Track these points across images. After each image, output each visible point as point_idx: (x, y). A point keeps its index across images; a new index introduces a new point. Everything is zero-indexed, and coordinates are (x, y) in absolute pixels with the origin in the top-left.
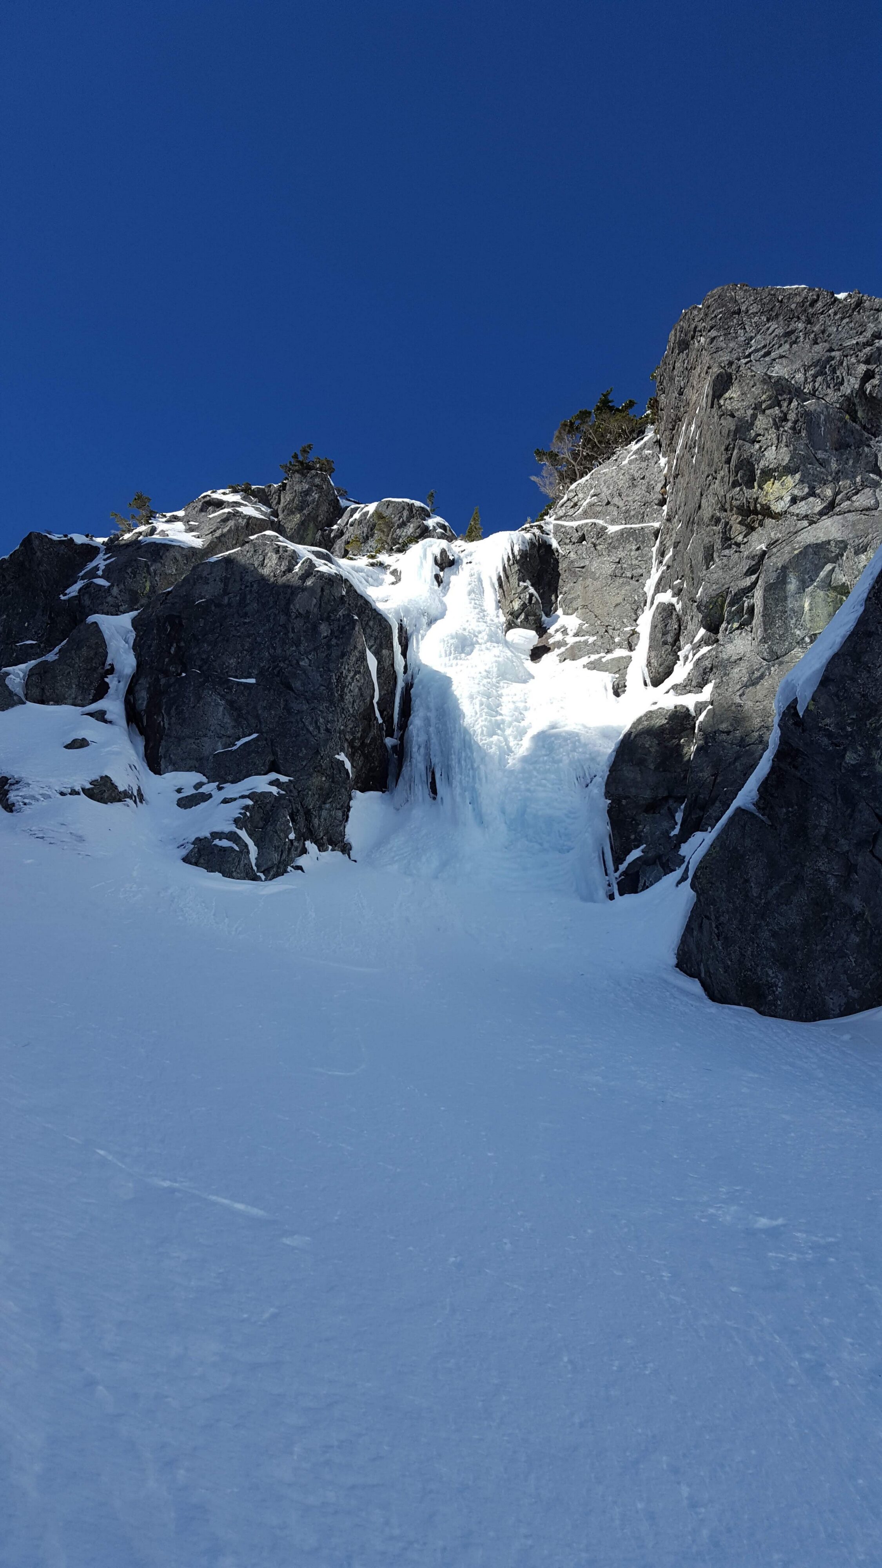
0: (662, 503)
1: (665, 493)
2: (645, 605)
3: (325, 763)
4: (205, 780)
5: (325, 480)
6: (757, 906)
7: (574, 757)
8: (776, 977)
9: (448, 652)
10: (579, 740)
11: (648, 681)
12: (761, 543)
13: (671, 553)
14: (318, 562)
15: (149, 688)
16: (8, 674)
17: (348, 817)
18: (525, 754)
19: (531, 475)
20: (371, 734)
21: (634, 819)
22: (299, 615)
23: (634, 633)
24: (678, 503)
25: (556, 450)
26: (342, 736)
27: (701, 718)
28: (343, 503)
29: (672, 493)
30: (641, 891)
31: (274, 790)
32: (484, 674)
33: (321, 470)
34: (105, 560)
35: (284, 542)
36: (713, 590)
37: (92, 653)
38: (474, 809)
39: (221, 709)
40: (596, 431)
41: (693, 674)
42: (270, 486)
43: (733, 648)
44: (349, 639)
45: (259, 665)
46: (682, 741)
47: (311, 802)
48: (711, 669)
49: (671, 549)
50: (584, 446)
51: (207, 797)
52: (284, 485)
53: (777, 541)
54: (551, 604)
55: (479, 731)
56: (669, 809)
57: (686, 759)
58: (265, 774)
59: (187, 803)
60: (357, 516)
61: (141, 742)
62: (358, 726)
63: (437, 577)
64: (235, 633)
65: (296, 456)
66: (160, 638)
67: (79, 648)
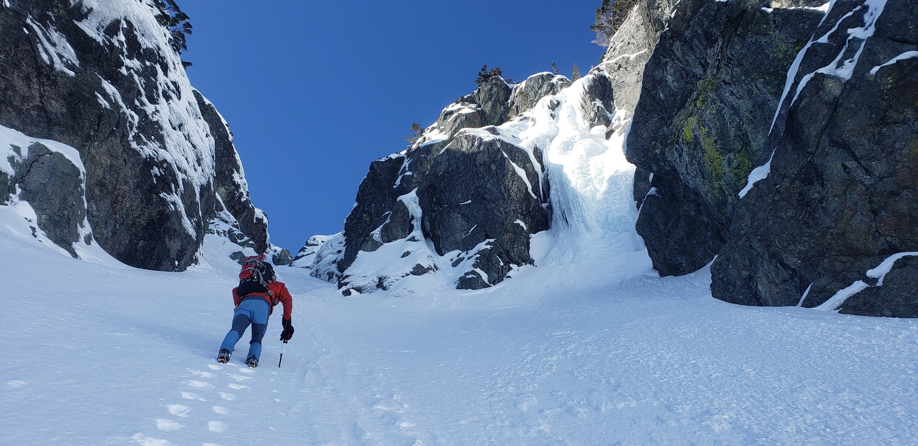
3: (509, 227)
4: (460, 252)
5: (498, 79)
6: (665, 233)
8: (682, 259)
9: (560, 153)
15: (429, 220)
16: (373, 235)
17: (529, 247)
18: (605, 190)
20: (532, 206)
22: (481, 165)
26: (515, 212)
28: (510, 86)
31: (489, 247)
32: (580, 157)
33: (495, 75)
34: (408, 162)
37: (403, 213)
38: (584, 225)
39: (460, 219)
42: (473, 93)
44: (505, 167)
45: (470, 194)
47: (507, 247)
50: (613, 16)
51: (462, 259)
52: (479, 90)
54: (611, 106)
55: (579, 187)
58: (484, 241)
59: (455, 264)
60: (518, 91)
61: (432, 244)
62: (523, 204)
63: (551, 115)
64: (457, 183)
65: (480, 74)
66: (428, 196)
67: (397, 213)
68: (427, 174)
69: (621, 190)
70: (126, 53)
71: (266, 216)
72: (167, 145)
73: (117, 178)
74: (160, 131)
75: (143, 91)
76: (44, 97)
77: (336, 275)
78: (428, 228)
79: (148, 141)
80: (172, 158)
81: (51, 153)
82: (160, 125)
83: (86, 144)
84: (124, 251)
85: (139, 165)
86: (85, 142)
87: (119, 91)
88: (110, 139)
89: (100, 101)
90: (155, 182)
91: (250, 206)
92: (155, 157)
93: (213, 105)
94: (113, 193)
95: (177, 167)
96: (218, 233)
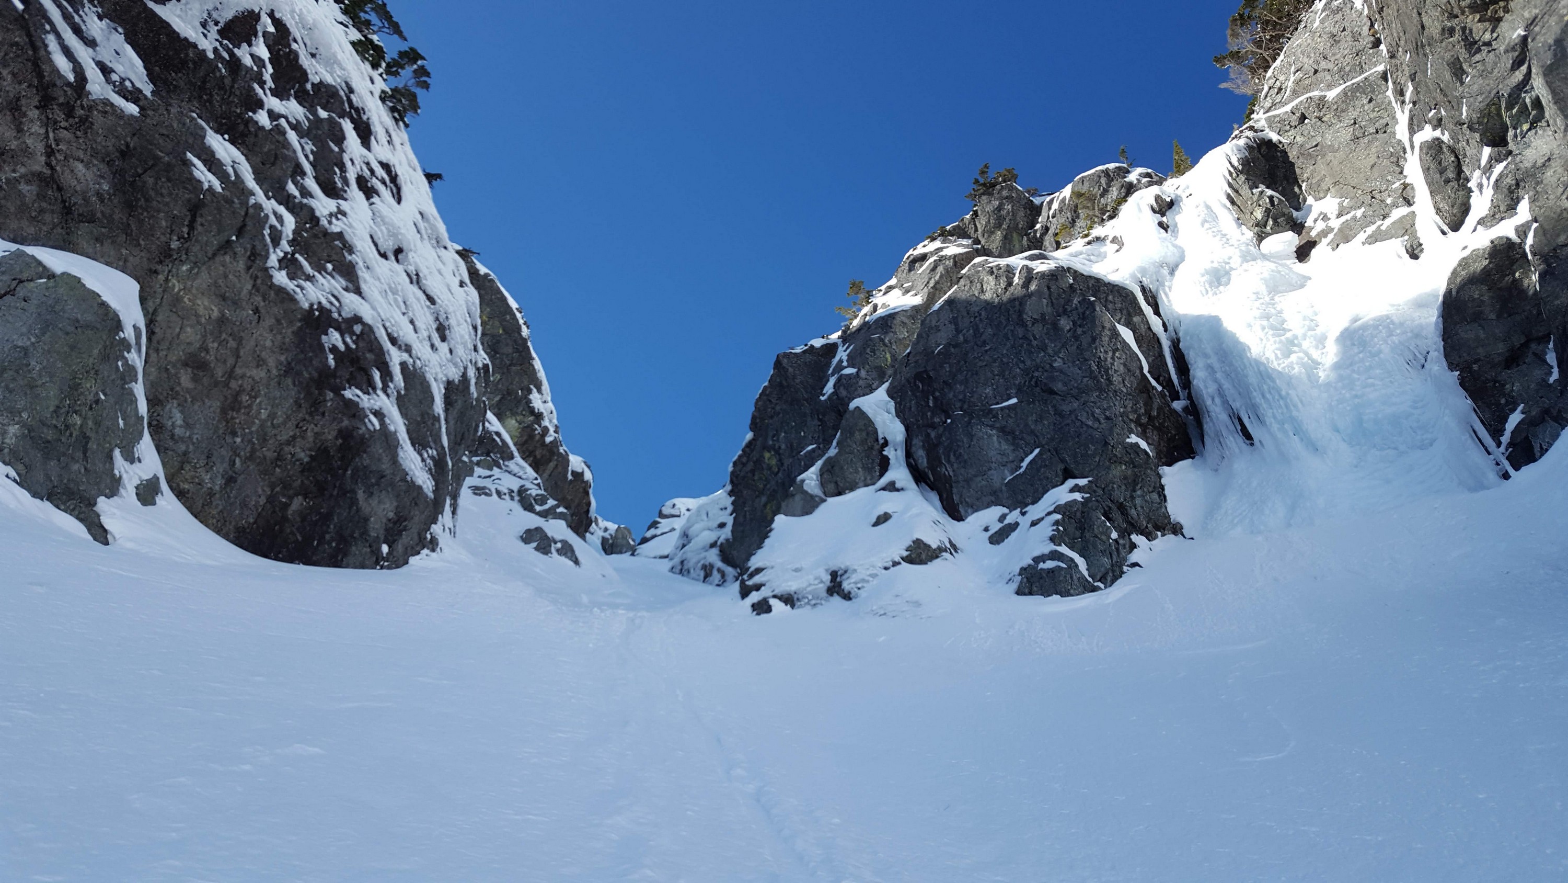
0: (1377, 43)
1: (1376, 32)
2: (1405, 152)
3: (1118, 451)
4: (1006, 510)
5: (1012, 188)
7: (1394, 343)
9: (1204, 292)
10: (1392, 322)
11: (1446, 228)
12: (1516, 30)
13: (1411, 88)
14: (1032, 264)
15: (923, 446)
16: (803, 481)
17: (1165, 497)
18: (1335, 360)
19: (1219, 83)
20: (1155, 406)
21: (1495, 382)
22: (1035, 321)
23: (1405, 186)
24: (1395, 35)
25: (1236, 48)
26: (1125, 418)
27: (1530, 240)
28: (1037, 201)
29: (1384, 29)
30: (1540, 457)
31: (1078, 496)
32: (1254, 297)
33: (1004, 181)
34: (845, 351)
35: (994, 262)
36: (1480, 102)
37: (864, 434)
38: (1302, 440)
39: (995, 438)
40: (1271, 10)
41: (1497, 199)
42: (963, 220)
43: (1534, 151)
44: (1093, 322)
45: (1014, 384)
46: (1517, 274)
47: (1120, 495)
48: (1518, 185)
49: (1410, 84)
50: (1264, 30)
51: (1014, 526)
52: (976, 213)
53: (1536, 18)
54: (1297, 196)
55: (1273, 356)
56: (1535, 354)
57: (1531, 292)
58: (1062, 483)
59: (998, 538)
60: (1055, 206)
61: (934, 497)
62: (1137, 402)
63: (1161, 224)
64: (980, 364)
65: (977, 181)
66: (916, 397)
67: (852, 434)
68: (909, 353)
69: (1382, 356)
70: (270, 84)
71: (589, 467)
72: (363, 286)
73: (237, 349)
74: (346, 254)
75: (307, 167)
76: (57, 155)
77: (719, 570)
78: (923, 462)
79: (316, 274)
80: (375, 314)
81: (51, 276)
82: (347, 242)
83: (159, 267)
84: (255, 522)
85: (291, 322)
86: (157, 263)
87: (247, 159)
88: (219, 259)
89: (197, 174)
90: (332, 362)
91: (561, 451)
92: (334, 309)
93: (493, 276)
94: (227, 385)
95: (389, 335)
96: (499, 493)
